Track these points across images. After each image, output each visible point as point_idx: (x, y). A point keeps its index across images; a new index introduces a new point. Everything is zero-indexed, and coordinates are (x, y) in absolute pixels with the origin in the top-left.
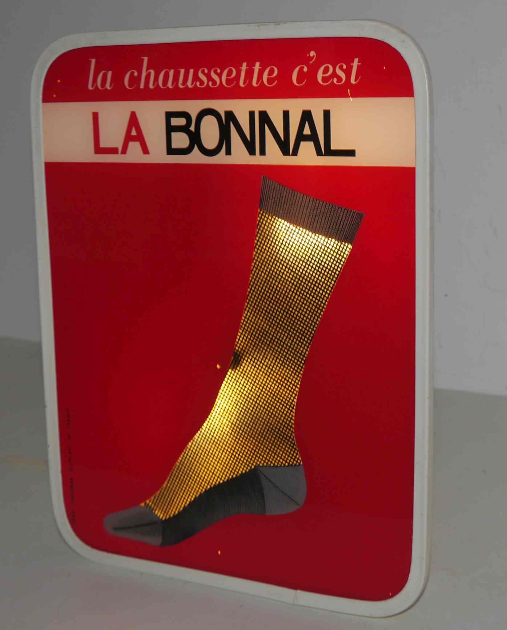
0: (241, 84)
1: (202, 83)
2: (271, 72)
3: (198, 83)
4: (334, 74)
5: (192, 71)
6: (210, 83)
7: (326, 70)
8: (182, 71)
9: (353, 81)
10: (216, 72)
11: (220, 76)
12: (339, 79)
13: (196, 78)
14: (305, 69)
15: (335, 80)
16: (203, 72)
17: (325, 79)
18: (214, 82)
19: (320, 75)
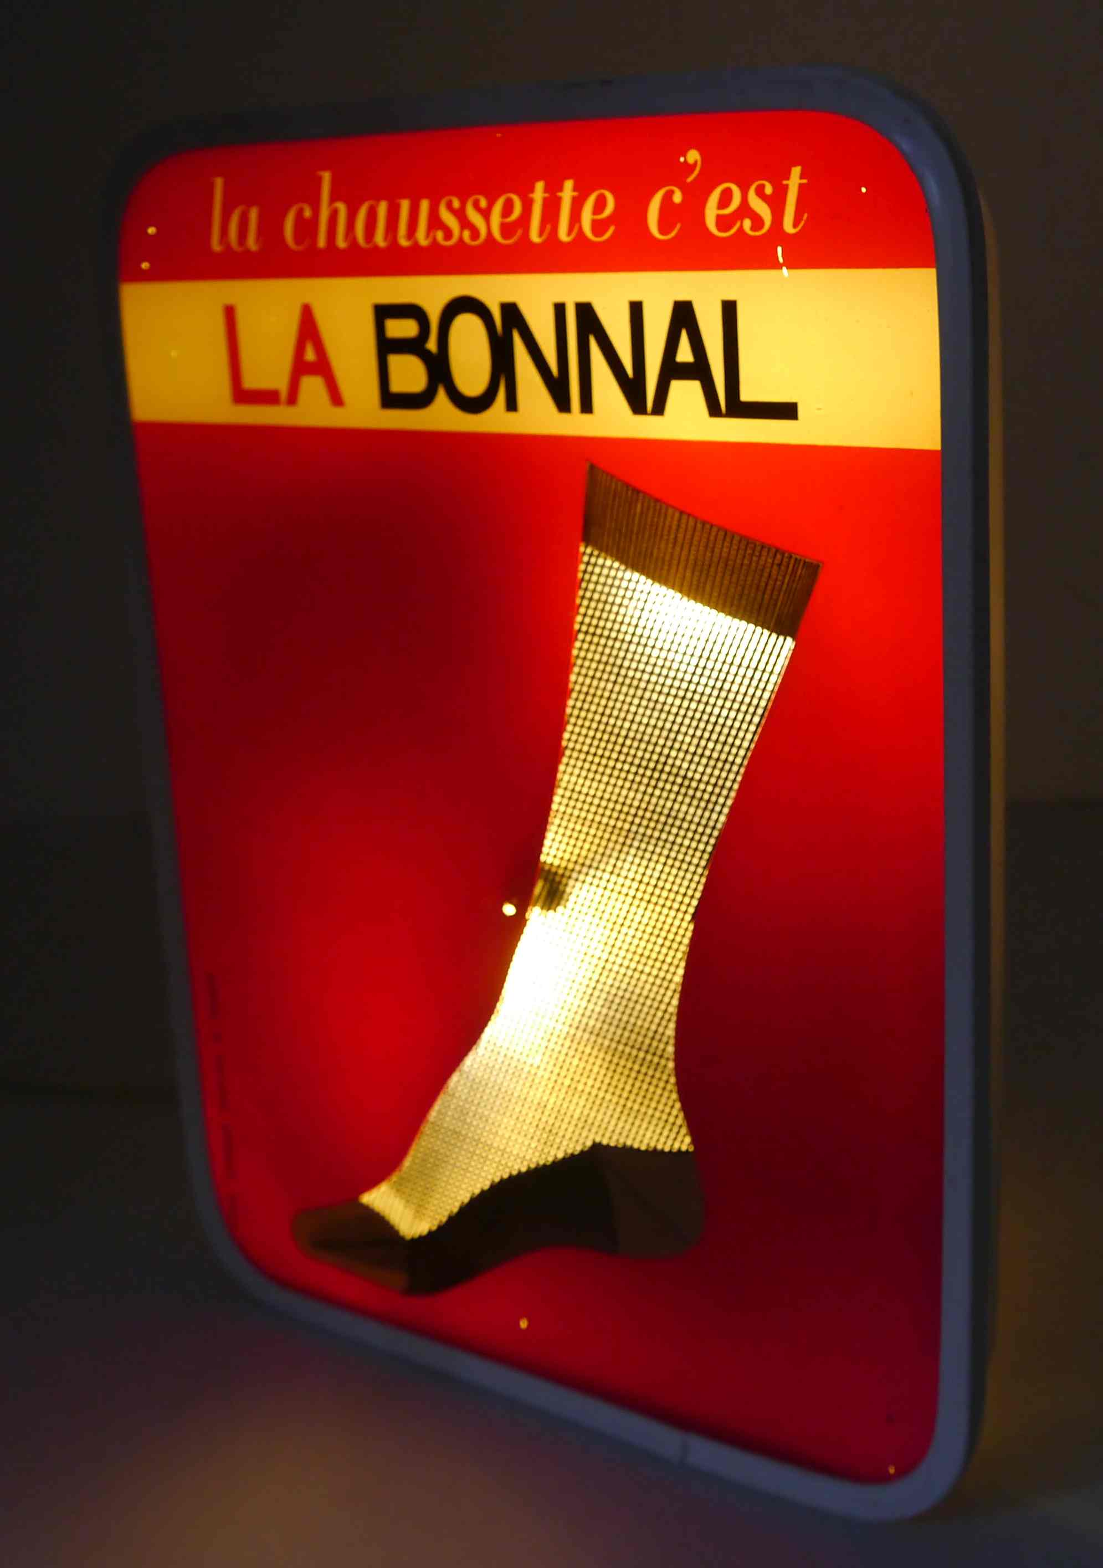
0: (535, 237)
1: (448, 234)
2: (600, 205)
3: (440, 235)
4: (745, 210)
5: (425, 205)
6: (466, 234)
7: (725, 199)
8: (405, 205)
9: (788, 226)
10: (476, 206)
11: (486, 214)
12: (757, 222)
13: (435, 222)
14: (678, 197)
15: (747, 224)
16: (449, 206)
17: (724, 223)
18: (475, 233)
19: (711, 212)
